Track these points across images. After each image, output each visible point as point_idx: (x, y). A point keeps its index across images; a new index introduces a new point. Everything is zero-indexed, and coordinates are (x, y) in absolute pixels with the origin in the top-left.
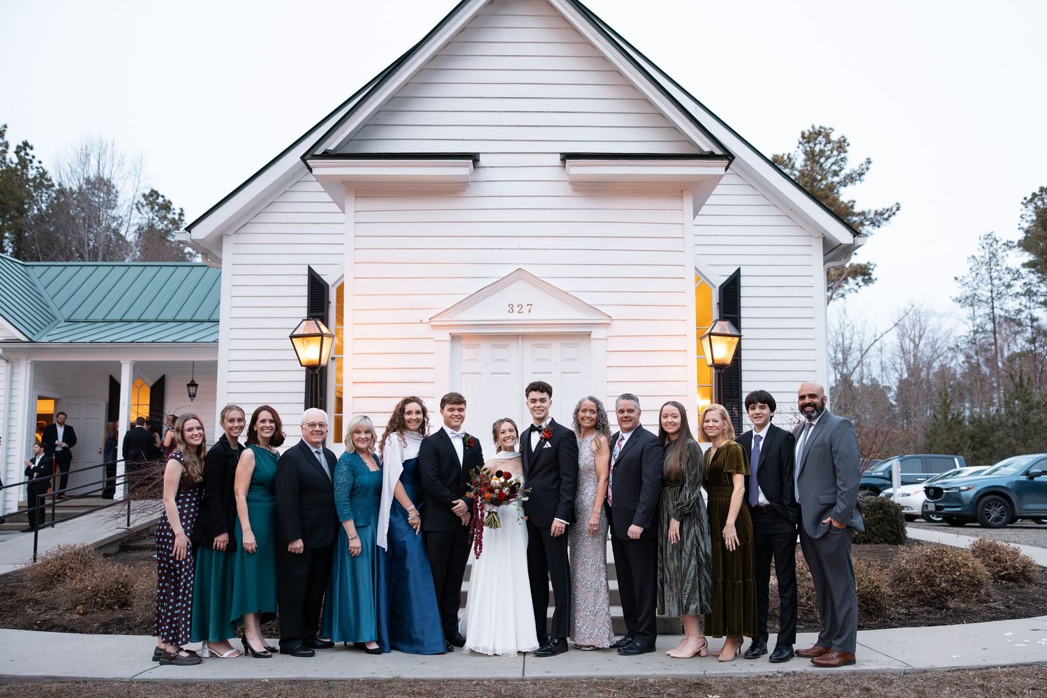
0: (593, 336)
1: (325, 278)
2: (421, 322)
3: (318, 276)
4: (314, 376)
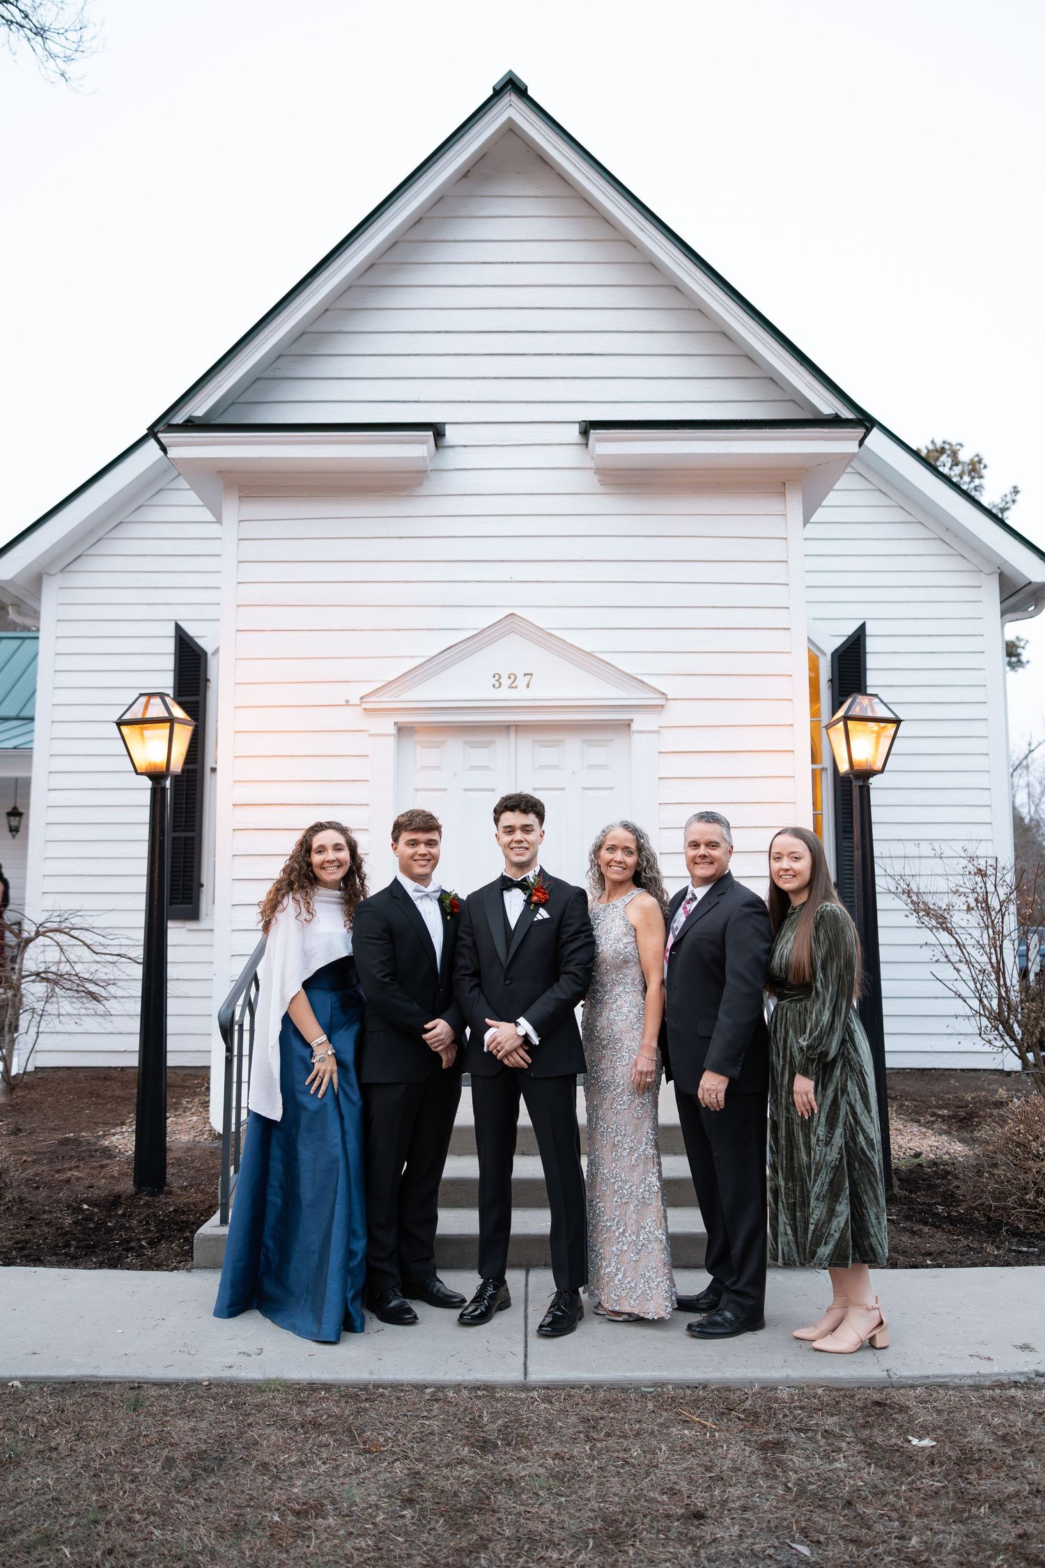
0: (634, 727)
1: (200, 642)
2: (347, 703)
3: (191, 638)
4: (159, 791)
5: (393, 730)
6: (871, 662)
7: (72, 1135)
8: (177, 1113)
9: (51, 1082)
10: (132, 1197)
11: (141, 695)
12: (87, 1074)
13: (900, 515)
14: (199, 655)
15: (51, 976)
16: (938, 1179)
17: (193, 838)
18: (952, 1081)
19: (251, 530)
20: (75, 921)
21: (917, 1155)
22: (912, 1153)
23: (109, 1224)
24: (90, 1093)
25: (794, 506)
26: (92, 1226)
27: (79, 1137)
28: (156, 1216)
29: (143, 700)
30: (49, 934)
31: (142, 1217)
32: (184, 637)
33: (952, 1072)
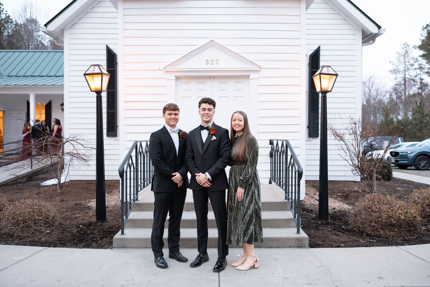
0: (250, 77)
1: (114, 51)
2: (160, 69)
3: (111, 50)
4: (99, 97)
5: (174, 78)
6: (321, 58)
7: (79, 202)
8: (111, 195)
10: (95, 223)
11: (92, 65)
13: (332, 11)
14: (114, 55)
15: (71, 154)
16: (342, 217)
17: (114, 112)
18: (340, 184)
19: (127, 12)
20: (78, 137)
21: (334, 209)
22: (333, 208)
23: (88, 232)
24: (86, 188)
25: (303, 5)
26: (82, 233)
27: (81, 202)
28: (103, 229)
29: (92, 67)
30: (70, 142)
31: (98, 229)
32: (109, 50)
33: (340, 182)
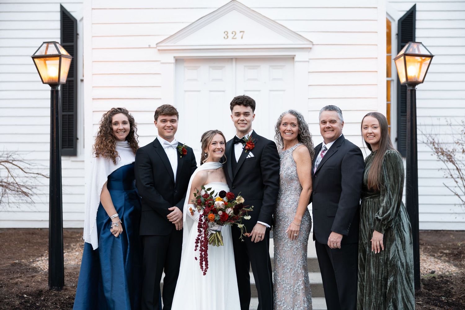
0: (296, 59)
1: (73, 14)
2: (150, 47)
3: (69, 13)
4: (55, 92)
5: (173, 61)
6: (418, 24)
7: (17, 261)
8: (69, 251)
9: (7, 235)
10: (48, 291)
11: (44, 43)
12: (23, 232)
14: (73, 21)
15: (4, 184)
16: (443, 284)
17: (72, 115)
18: (451, 236)
20: (15, 157)
21: (433, 272)
22: (430, 271)
23: (37, 304)
24: (26, 241)
26: (29, 305)
27: (21, 262)
28: (60, 300)
29: (45, 45)
30: (2, 163)
31: (53, 301)
32: (66, 12)
33: (452, 232)
